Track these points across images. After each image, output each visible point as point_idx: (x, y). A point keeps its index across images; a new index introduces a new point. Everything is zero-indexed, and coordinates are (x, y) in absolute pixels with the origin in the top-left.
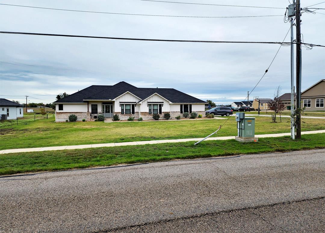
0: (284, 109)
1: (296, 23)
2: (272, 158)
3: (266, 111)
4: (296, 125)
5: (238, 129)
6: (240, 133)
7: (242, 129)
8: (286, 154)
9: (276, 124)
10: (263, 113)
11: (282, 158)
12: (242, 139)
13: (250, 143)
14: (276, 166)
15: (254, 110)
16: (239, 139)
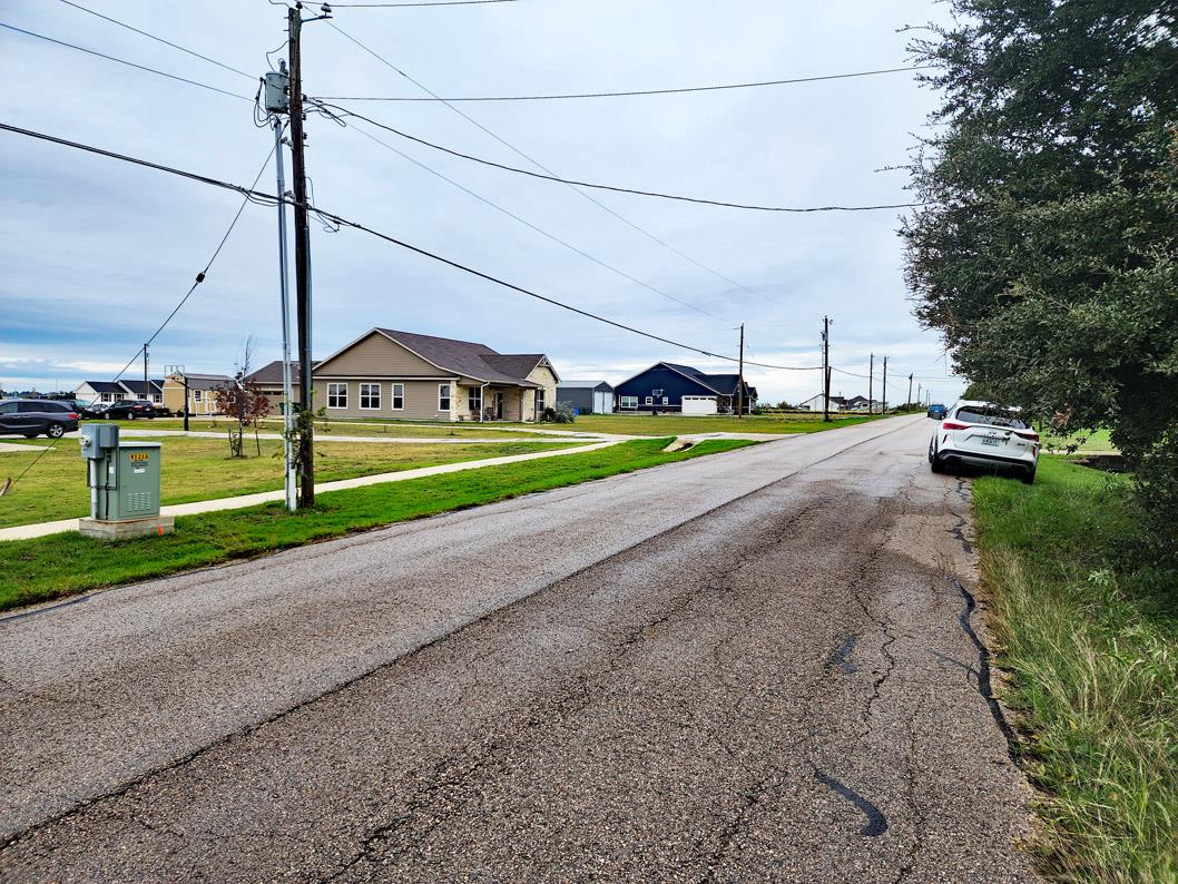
0: (267, 412)
1: (290, 139)
2: (213, 585)
3: (211, 418)
4: (299, 466)
5: (94, 491)
6: (98, 504)
7: (107, 488)
8: (260, 562)
9: (243, 462)
10: (202, 427)
11: (245, 580)
12: (108, 529)
13: (143, 538)
14: (222, 610)
15: (170, 415)
16: (99, 527)
